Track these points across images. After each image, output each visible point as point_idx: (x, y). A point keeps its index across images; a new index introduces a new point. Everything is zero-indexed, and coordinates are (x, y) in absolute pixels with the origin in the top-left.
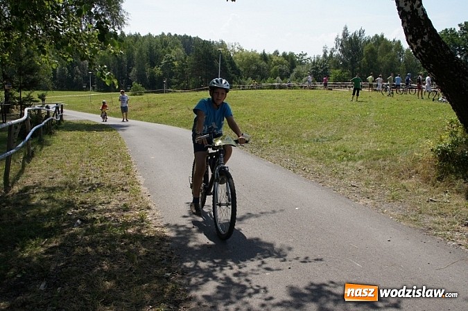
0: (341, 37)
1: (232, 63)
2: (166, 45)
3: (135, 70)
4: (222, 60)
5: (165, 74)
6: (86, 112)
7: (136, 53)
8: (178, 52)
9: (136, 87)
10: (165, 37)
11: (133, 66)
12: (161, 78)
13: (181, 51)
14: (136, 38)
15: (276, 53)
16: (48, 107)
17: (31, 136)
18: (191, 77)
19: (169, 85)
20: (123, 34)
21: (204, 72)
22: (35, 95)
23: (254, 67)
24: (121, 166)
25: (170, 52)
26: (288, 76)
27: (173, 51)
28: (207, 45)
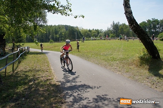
0: (112, 24)
1: (80, 33)
2: (60, 28)
3: (51, 36)
4: (77, 32)
5: (60, 37)
6: (36, 49)
7: (51, 31)
8: (64, 30)
9: (51, 41)
10: (60, 26)
11: (50, 34)
12: (59, 38)
13: (65, 30)
14: (51, 26)
15: (93, 29)
16: (25, 48)
17: (20, 56)
18: (68, 37)
19: (61, 40)
20: (47, 25)
21: (72, 36)
22: (21, 44)
23: (86, 34)
24: (46, 64)
25: (61, 30)
26: (97, 36)
27: (62, 30)
28: (72, 28)
